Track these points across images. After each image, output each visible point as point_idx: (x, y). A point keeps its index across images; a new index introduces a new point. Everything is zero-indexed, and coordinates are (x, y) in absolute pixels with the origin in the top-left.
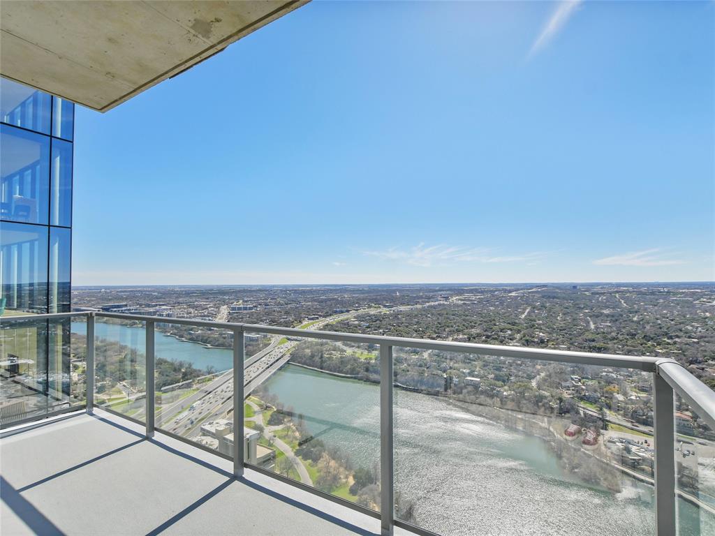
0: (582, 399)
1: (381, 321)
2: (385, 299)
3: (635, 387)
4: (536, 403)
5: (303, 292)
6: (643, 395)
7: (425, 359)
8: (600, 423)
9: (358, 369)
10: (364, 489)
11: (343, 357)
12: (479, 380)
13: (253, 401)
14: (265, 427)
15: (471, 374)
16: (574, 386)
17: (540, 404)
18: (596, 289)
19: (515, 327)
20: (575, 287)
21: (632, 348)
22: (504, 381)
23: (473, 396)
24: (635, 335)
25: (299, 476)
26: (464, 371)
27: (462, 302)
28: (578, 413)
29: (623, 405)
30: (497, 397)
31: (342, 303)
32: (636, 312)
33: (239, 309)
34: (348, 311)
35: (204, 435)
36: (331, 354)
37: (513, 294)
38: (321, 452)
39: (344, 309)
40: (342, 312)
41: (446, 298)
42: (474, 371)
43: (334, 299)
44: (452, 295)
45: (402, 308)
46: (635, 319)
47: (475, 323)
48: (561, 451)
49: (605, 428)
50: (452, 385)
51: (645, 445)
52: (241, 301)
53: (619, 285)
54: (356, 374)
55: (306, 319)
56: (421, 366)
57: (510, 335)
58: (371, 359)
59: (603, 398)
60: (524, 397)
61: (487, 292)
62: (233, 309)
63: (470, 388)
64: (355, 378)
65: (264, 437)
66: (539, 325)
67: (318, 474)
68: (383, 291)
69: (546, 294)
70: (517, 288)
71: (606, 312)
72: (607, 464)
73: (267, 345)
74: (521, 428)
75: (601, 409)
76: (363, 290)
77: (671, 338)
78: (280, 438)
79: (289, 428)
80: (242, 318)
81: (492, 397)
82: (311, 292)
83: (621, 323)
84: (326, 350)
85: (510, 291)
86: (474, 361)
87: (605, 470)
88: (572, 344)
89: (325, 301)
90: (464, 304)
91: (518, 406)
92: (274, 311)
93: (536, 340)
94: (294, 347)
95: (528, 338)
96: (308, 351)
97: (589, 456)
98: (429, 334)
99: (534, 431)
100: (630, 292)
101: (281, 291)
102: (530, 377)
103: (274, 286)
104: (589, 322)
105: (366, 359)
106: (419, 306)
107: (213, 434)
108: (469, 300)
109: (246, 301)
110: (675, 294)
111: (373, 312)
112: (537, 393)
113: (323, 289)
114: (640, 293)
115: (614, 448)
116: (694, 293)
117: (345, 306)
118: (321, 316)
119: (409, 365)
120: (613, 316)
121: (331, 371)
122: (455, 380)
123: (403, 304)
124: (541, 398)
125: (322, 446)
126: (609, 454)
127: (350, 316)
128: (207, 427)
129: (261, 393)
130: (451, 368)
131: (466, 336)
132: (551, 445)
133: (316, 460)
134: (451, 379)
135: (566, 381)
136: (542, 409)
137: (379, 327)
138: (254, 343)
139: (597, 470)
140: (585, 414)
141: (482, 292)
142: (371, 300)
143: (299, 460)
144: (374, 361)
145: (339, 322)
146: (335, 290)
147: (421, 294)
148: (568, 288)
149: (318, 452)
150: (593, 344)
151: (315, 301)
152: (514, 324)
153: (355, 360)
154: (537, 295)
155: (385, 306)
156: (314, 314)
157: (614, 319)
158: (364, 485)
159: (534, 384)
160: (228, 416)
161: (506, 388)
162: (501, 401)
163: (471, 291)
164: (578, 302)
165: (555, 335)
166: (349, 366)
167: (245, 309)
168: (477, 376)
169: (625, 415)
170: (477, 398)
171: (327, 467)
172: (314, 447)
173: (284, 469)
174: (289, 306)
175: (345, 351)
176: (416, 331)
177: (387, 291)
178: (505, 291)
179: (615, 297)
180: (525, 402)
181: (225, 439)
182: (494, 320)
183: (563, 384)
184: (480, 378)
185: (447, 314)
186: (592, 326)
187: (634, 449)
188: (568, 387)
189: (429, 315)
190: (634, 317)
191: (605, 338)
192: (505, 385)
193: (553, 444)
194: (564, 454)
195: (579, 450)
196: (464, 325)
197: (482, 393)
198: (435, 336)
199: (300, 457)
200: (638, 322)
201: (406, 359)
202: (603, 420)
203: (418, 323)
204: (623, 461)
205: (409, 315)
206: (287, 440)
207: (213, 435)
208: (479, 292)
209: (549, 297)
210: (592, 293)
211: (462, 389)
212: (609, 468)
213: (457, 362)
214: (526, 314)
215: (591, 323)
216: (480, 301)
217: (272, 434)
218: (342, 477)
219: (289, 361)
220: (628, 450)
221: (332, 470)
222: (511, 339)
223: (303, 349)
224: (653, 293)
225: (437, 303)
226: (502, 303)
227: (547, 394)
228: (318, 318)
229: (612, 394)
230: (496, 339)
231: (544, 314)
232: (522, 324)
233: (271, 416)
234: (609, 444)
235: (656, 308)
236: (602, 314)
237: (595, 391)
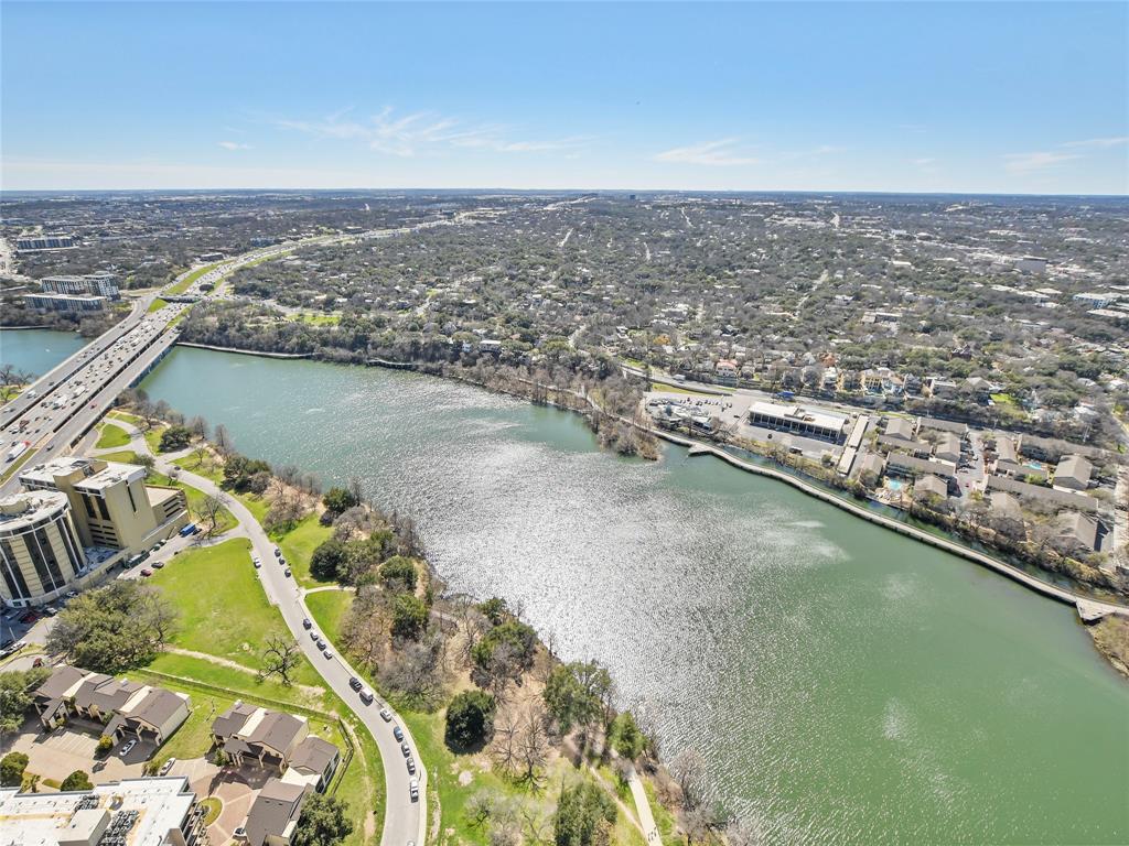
0: (627, 356)
1: (341, 258)
2: (345, 218)
3: (686, 335)
4: (572, 368)
5: (181, 206)
6: (693, 344)
7: (420, 318)
8: (644, 384)
9: (310, 343)
10: (341, 516)
11: (283, 326)
12: (499, 342)
13: (119, 418)
14: (155, 458)
15: (488, 335)
16: (620, 340)
17: (577, 368)
18: (660, 201)
19: (550, 261)
20: (633, 197)
21: (690, 285)
22: (533, 341)
23: (491, 367)
24: (695, 267)
25: (235, 519)
26: (479, 331)
27: (475, 222)
28: (621, 374)
29: (671, 358)
30: (524, 364)
31: (266, 226)
32: (701, 234)
33: (40, 244)
34: (278, 242)
35: (31, 489)
36: (258, 322)
37: (550, 208)
38: (265, 477)
39: (271, 239)
40: (268, 244)
41: (450, 216)
42: (492, 331)
43: (247, 219)
44: (458, 209)
45: (379, 234)
46: (699, 244)
47: (495, 257)
48: (598, 424)
49: (648, 389)
50: (462, 354)
51: (687, 404)
52: (40, 227)
53: (687, 195)
54: (308, 352)
55: (198, 260)
56: (413, 329)
57: (543, 273)
58: (331, 324)
59: (650, 352)
60: (558, 360)
61: (512, 204)
62: (24, 245)
63: (487, 356)
64: (308, 358)
65: (157, 473)
66: (583, 256)
67: (267, 510)
68: (341, 202)
69: (595, 208)
70: (556, 197)
71: (667, 234)
72: (646, 431)
73: (123, 315)
74: (552, 402)
75: (647, 367)
76: (302, 200)
77: (733, 269)
78: (187, 469)
79: (201, 453)
80: (52, 264)
81: (517, 365)
82: (197, 205)
83: (681, 251)
84: (248, 316)
85: (546, 203)
86: (493, 316)
87: (642, 438)
88: (621, 282)
89: (232, 222)
90: (478, 224)
91: (550, 375)
92: (124, 246)
93: (577, 279)
94: (183, 315)
95: (566, 276)
96: (213, 321)
97: (629, 425)
98: (424, 277)
99: (568, 404)
100: (698, 205)
101: (131, 203)
102: (567, 333)
103: (111, 194)
104: (645, 251)
105: (323, 325)
106: (405, 230)
107: (49, 484)
108: (484, 218)
109: (53, 228)
110: (748, 208)
111: (326, 241)
112: (574, 354)
113: (222, 198)
114: (709, 207)
115: (655, 411)
116: (767, 207)
117: (273, 232)
118: (226, 252)
119: (394, 329)
120: (674, 241)
121: (262, 350)
122: (466, 346)
123: (376, 226)
124: (580, 359)
125: (267, 469)
126: (649, 419)
127: (285, 251)
128: (33, 475)
129: (133, 403)
130: (459, 329)
131: (480, 278)
132: (587, 418)
133: (259, 490)
134: (460, 345)
135: (609, 334)
136: (580, 374)
137: (340, 270)
138: (95, 313)
139: (635, 441)
140: (629, 374)
141: (505, 205)
142: (320, 221)
143: (230, 495)
144: (336, 328)
145: (264, 264)
146: (249, 201)
147: (408, 208)
148: (625, 197)
149: (261, 480)
150: (647, 281)
151: (210, 223)
152: (549, 255)
153: (303, 329)
154: (583, 210)
155: (347, 231)
156: (212, 249)
157: (674, 244)
158: (341, 510)
159: (571, 343)
160: (74, 451)
161: (536, 350)
162: (529, 369)
163: (488, 203)
164: (634, 220)
165: (601, 270)
166: (295, 340)
167: (54, 244)
168: (497, 338)
169: (671, 372)
170: (497, 369)
171: (281, 497)
172: (251, 474)
173: (205, 514)
174: (156, 235)
175: (284, 315)
176: (403, 273)
177: (347, 203)
178: (539, 202)
179: (680, 212)
180: (559, 367)
181: (77, 489)
182: (522, 251)
183: (607, 338)
184: (502, 340)
185: (451, 243)
186: (648, 256)
187: (675, 409)
188: (611, 343)
189: (423, 246)
190: (698, 241)
191: (661, 272)
192: (534, 347)
193: (588, 416)
194: (601, 427)
195: (618, 419)
196: (478, 260)
197: (503, 361)
198: (433, 280)
199: (232, 491)
200: (701, 249)
201: (389, 320)
202: (647, 380)
203: (405, 259)
204: (661, 425)
205: (388, 246)
206: (202, 470)
207: (51, 486)
208: (501, 205)
209: (599, 213)
210: (653, 207)
211: (475, 358)
212: (647, 435)
213: (468, 319)
214: (566, 240)
215: (648, 251)
216: (502, 218)
217: (173, 466)
218: (306, 506)
219: (176, 340)
220: (669, 412)
221: (288, 500)
222: (544, 280)
223: (203, 316)
224: (723, 207)
225: (434, 224)
226: (533, 223)
227: (586, 354)
228: (220, 258)
229: (660, 346)
230: (523, 280)
231: (591, 239)
232: (561, 256)
233: (164, 437)
234: (650, 408)
235: (724, 228)
236: (662, 237)
237: (643, 344)
